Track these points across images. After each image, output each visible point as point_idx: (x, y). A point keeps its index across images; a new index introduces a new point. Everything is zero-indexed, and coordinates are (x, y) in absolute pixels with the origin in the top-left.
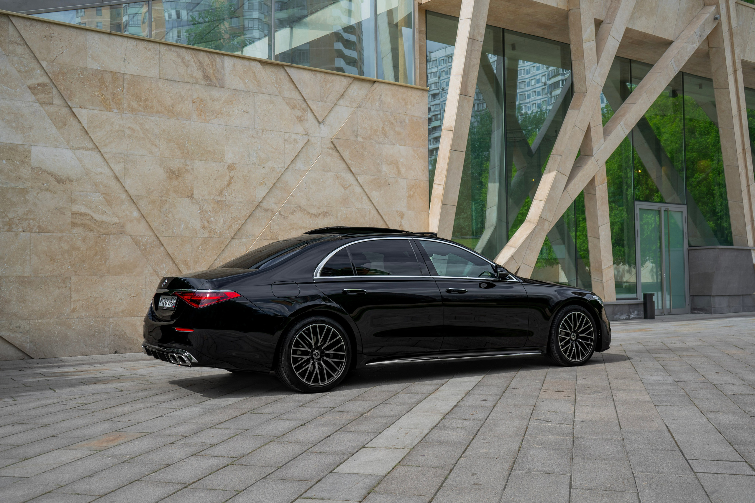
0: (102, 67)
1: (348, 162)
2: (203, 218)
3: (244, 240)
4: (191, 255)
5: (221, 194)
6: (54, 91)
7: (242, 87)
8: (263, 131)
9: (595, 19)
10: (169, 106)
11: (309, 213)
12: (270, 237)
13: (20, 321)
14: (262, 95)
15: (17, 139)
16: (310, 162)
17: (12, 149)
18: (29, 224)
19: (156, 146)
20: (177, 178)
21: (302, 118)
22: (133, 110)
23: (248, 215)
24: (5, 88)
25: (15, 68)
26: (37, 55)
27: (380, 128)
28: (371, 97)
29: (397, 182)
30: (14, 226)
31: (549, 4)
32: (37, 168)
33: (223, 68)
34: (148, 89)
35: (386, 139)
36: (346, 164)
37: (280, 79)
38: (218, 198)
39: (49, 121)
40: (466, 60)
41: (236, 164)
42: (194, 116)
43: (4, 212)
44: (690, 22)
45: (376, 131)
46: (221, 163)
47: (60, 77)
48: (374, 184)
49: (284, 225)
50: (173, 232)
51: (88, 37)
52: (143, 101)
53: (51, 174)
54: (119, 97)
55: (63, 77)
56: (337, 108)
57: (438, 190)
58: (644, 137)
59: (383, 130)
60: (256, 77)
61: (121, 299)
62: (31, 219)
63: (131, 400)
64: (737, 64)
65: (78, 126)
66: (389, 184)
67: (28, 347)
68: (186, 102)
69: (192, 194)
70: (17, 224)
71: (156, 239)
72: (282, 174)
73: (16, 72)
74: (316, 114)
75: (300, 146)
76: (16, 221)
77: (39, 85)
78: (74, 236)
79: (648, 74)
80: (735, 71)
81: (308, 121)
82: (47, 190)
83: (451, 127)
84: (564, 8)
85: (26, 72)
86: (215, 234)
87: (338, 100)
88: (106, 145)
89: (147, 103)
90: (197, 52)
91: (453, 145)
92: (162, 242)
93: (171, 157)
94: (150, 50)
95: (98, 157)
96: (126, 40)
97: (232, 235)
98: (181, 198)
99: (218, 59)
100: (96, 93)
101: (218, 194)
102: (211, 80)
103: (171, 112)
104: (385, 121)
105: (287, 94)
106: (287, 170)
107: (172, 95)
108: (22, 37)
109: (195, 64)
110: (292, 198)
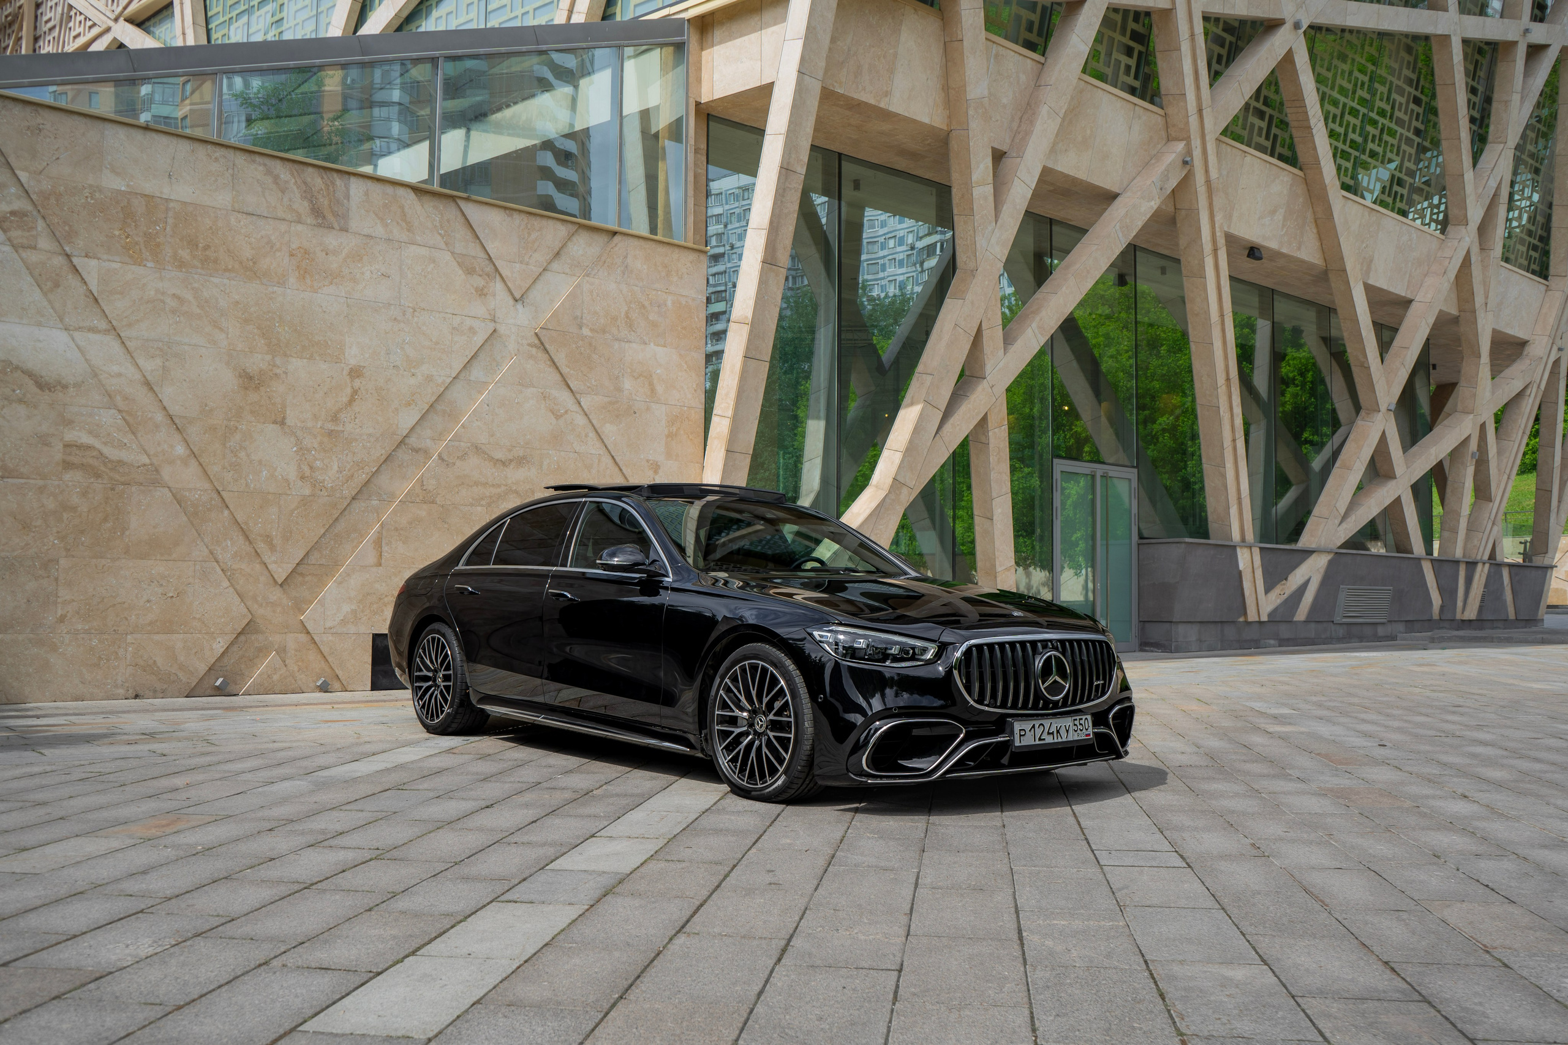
0: (128, 186)
1: (565, 370)
2: (301, 460)
3: (375, 503)
4: (278, 527)
5: (335, 419)
6: (41, 224)
7: (379, 231)
8: (415, 311)
9: (993, 148)
10: (247, 259)
11: (491, 459)
12: (421, 498)
14: (414, 247)
16: (497, 368)
19: (221, 329)
20: (257, 388)
21: (486, 290)
22: (181, 265)
23: (383, 458)
26: (13, 160)
27: (623, 315)
28: (608, 260)
29: (648, 409)
31: (918, 118)
32: (4, 361)
33: (347, 197)
34: (211, 228)
35: (632, 333)
36: (561, 374)
37: (448, 221)
38: (330, 426)
39: (29, 279)
40: (775, 204)
41: (364, 367)
42: (292, 280)
44: (1146, 165)
45: (615, 319)
46: (338, 365)
47: (53, 201)
48: (609, 411)
49: (447, 477)
50: (247, 485)
51: (107, 132)
52: (200, 248)
53: (30, 374)
54: (158, 240)
55: (57, 201)
56: (548, 275)
57: (721, 425)
58: (1072, 350)
59: (627, 317)
60: (405, 215)
61: (148, 601)
63: (184, 769)
64: (1218, 239)
65: (82, 289)
66: (635, 413)
68: (278, 254)
69: (284, 418)
71: (215, 496)
72: (447, 388)
74: (510, 285)
75: (479, 339)
77: (13, 213)
78: (67, 486)
79: (1079, 245)
80: (1215, 250)
81: (495, 295)
82: (20, 401)
83: (747, 317)
84: (942, 127)
86: (323, 489)
87: (550, 263)
88: (130, 325)
89: (207, 253)
90: (301, 166)
91: (748, 349)
92: (227, 502)
93: (247, 350)
94: (216, 159)
95: (116, 346)
96: (174, 140)
97: (353, 493)
98: (264, 423)
99: (339, 181)
100: (117, 233)
101: (330, 419)
102: (324, 217)
103: (250, 270)
104: (631, 302)
105: (459, 248)
106: (456, 381)
107: (253, 240)
109: (298, 188)
110: (463, 430)
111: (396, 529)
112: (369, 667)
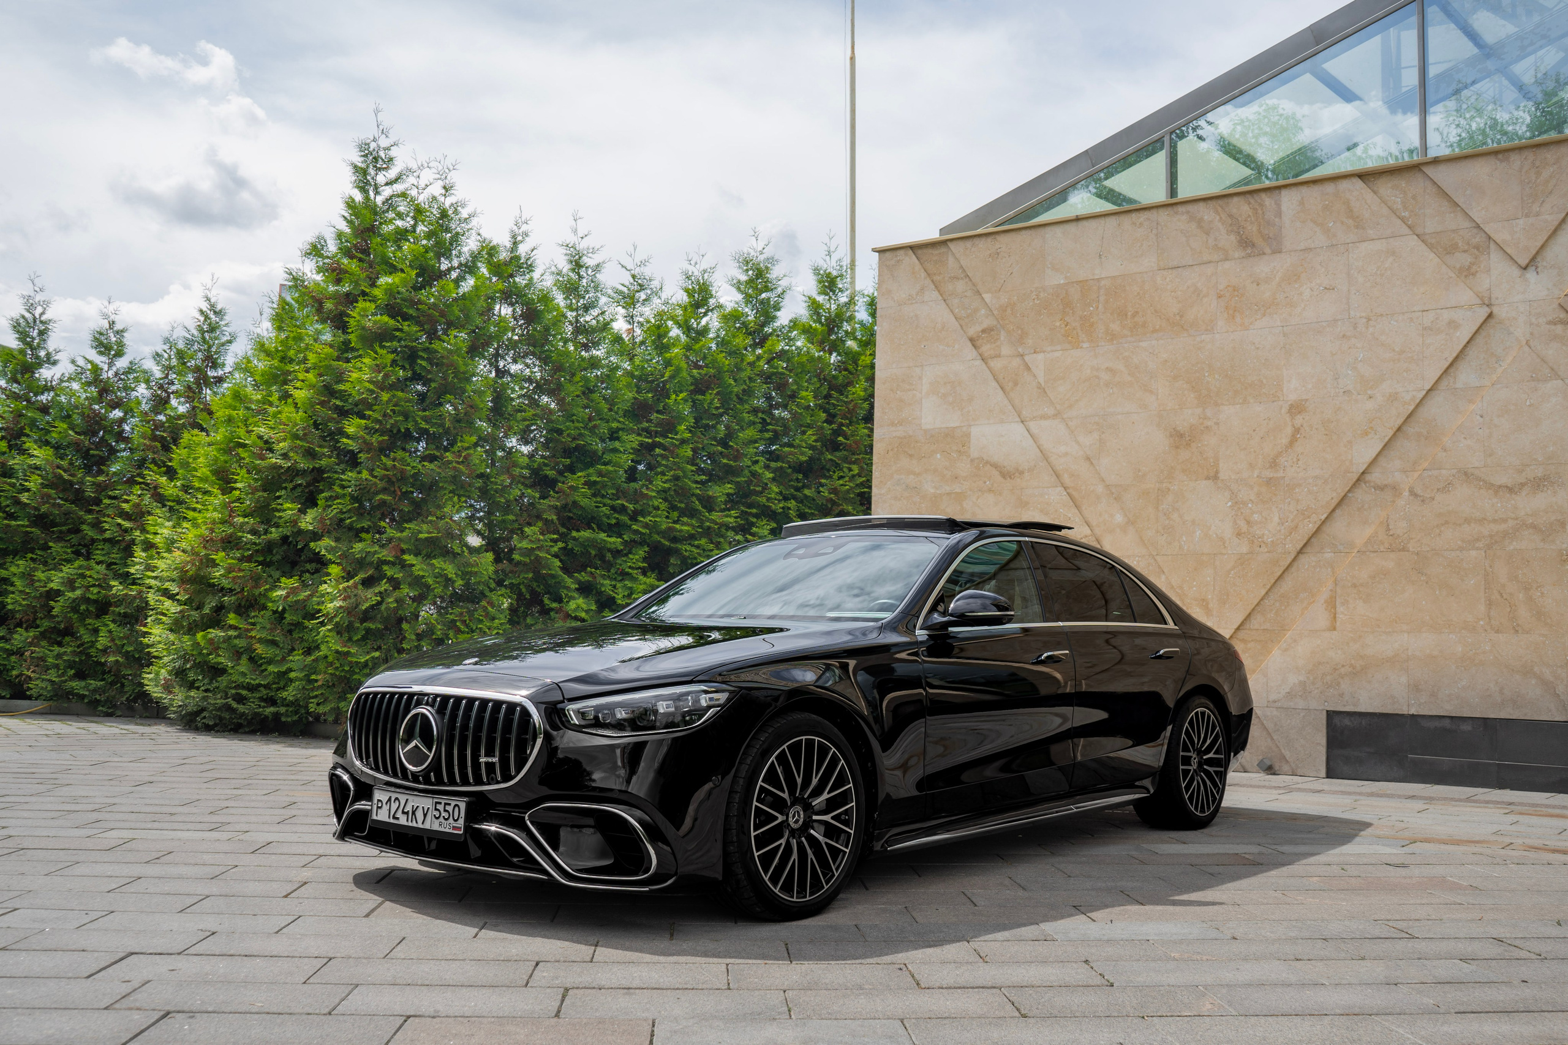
0: (1066, 278)
2: (1237, 515)
3: (1328, 555)
4: (1214, 589)
5: (1274, 464)
6: (1002, 334)
7: (1320, 239)
8: (1369, 319)
10: (1174, 315)
11: (1490, 486)
12: (1387, 545)
14: (1365, 244)
15: (953, 421)
16: (1497, 365)
17: (949, 435)
19: (1151, 392)
20: (1188, 445)
21: (1474, 268)
22: (1112, 337)
23: (1335, 502)
24: (942, 347)
25: (954, 315)
26: (980, 287)
32: (978, 458)
33: (1279, 214)
34: (1138, 293)
37: (1414, 197)
38: (1268, 473)
39: (995, 384)
41: (1307, 400)
42: (1221, 323)
46: (1275, 403)
47: (1009, 311)
49: (1423, 517)
50: (1181, 547)
51: (1048, 234)
52: (1129, 317)
53: (995, 466)
54: (1092, 320)
55: (1012, 310)
60: (1352, 211)
65: (1033, 383)
68: (1205, 300)
69: (1217, 472)
72: (1418, 406)
73: (954, 320)
74: (1509, 251)
75: (1464, 335)
77: (983, 331)
81: (1489, 270)
82: (990, 490)
85: (967, 317)
86: (1263, 545)
88: (1070, 407)
89: (1136, 319)
90: (1226, 200)
93: (1177, 407)
94: (1141, 224)
95: (1062, 429)
96: (1102, 221)
97: (1299, 547)
98: (1196, 480)
99: (1267, 200)
100: (1058, 324)
101: (1268, 465)
102: (1254, 245)
103: (1178, 325)
105: (1431, 226)
106: (1433, 393)
107: (1179, 293)
108: (961, 267)
109: (1223, 224)
110: (1444, 454)
111: (1354, 586)
112: (1323, 750)
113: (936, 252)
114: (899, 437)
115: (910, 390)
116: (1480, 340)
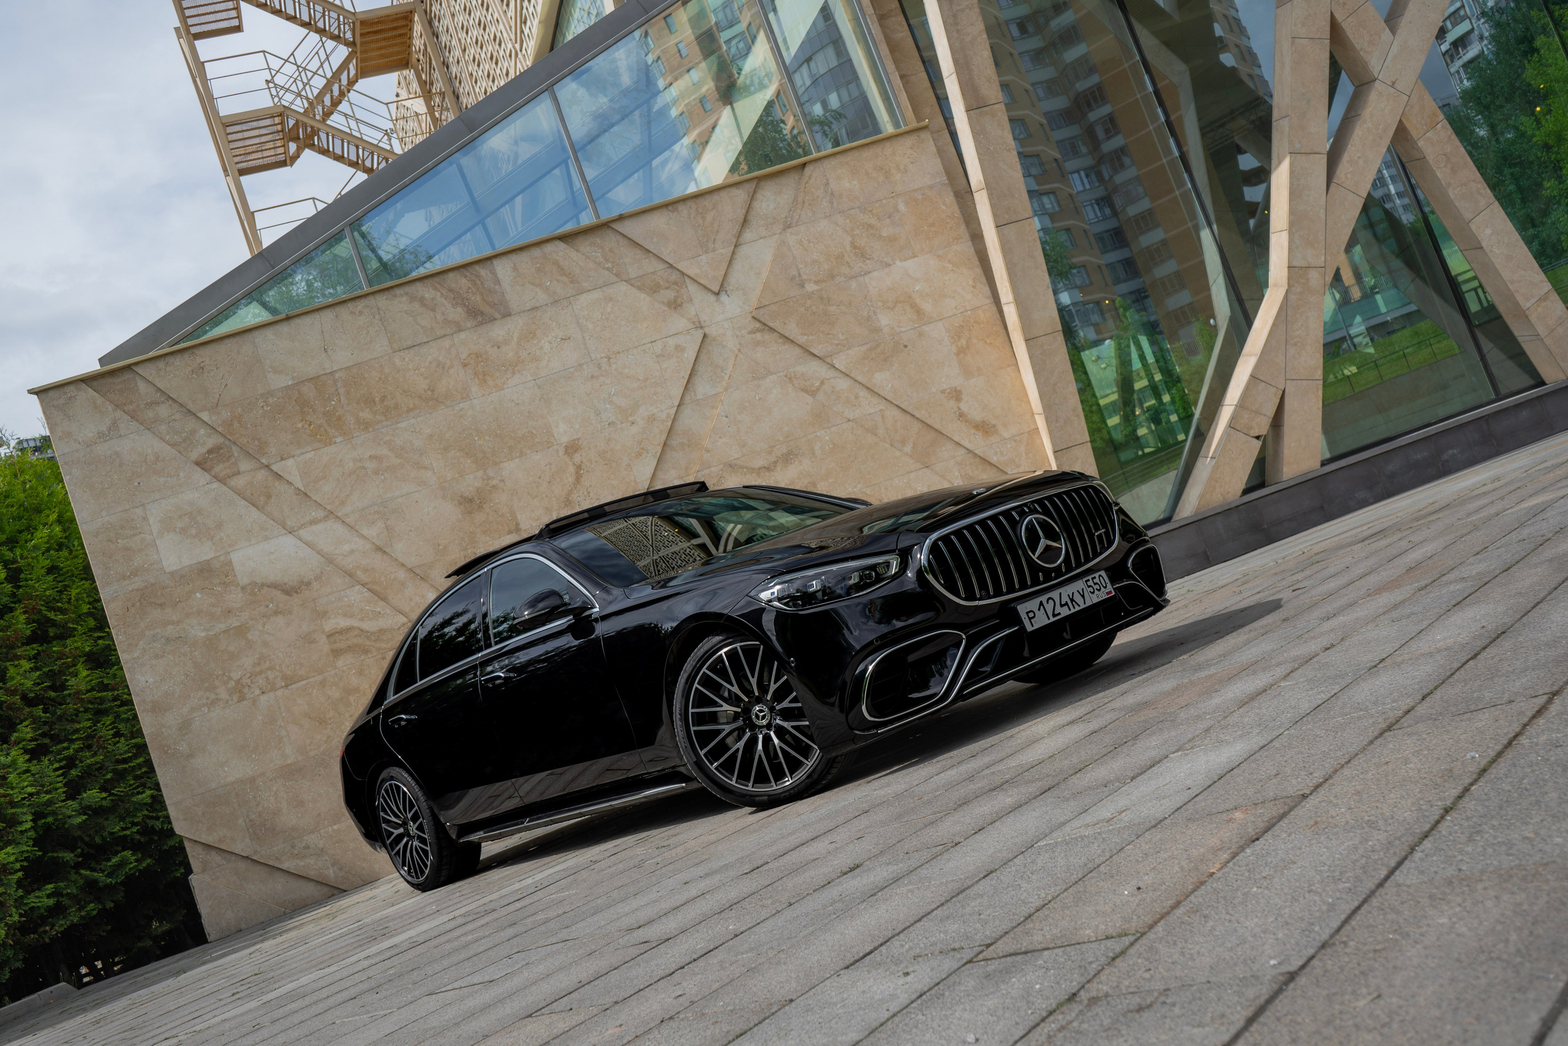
0: (293, 378)
1: (802, 340)
5: (568, 502)
6: (235, 451)
7: (542, 297)
8: (609, 358)
10: (425, 391)
11: (752, 470)
13: (305, 838)
14: (585, 295)
15: (205, 552)
16: (723, 374)
17: (204, 570)
18: (267, 678)
19: (426, 468)
20: (480, 507)
21: (679, 300)
22: (366, 426)
24: (162, 480)
25: (167, 443)
26: (191, 406)
27: (848, 248)
28: (807, 198)
29: (921, 335)
30: (246, 690)
32: (250, 584)
33: (497, 282)
34: (380, 378)
35: (868, 262)
36: (800, 346)
37: (611, 250)
39: (243, 502)
41: (578, 439)
42: (474, 389)
43: (224, 674)
45: (840, 257)
46: (551, 449)
47: (236, 424)
48: (872, 359)
51: (257, 340)
52: (377, 402)
53: (274, 586)
54: (337, 414)
55: (240, 423)
56: (743, 250)
57: (1011, 314)
59: (855, 247)
60: (562, 269)
62: (268, 669)
65: (290, 491)
66: (906, 346)
67: (331, 874)
68: (452, 371)
69: (517, 525)
70: (249, 686)
72: (674, 420)
73: (169, 447)
74: (702, 282)
75: (690, 354)
76: (246, 681)
77: (210, 452)
78: (343, 671)
81: (692, 300)
82: (276, 613)
85: (184, 441)
87: (739, 235)
88: (343, 503)
89: (386, 403)
90: (441, 277)
93: (457, 475)
94: (361, 312)
95: (339, 528)
96: (316, 316)
98: (500, 538)
99: (483, 271)
100: (300, 425)
101: (563, 505)
102: (482, 313)
103: (432, 399)
104: (853, 230)
105: (633, 272)
106: (682, 408)
107: (423, 370)
108: (159, 390)
109: (446, 299)
110: (709, 454)
113: (118, 380)
114: (138, 590)
115: (135, 535)
116: (703, 357)
